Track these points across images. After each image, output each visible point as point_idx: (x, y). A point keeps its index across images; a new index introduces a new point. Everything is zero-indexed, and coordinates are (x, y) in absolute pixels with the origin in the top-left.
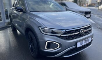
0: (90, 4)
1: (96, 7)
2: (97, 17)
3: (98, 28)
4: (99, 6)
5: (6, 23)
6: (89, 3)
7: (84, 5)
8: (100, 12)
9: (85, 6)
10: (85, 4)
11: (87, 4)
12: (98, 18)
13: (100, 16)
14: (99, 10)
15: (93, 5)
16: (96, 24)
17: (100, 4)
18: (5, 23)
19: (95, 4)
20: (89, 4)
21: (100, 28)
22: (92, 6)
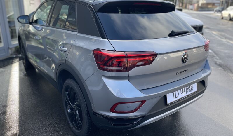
0: (203, 4)
1: (216, 11)
2: (217, 37)
3: (216, 63)
4: (223, 9)
5: (11, 49)
6: (201, 3)
7: (190, 7)
8: (223, 25)
9: (192, 9)
10: (191, 4)
11: (196, 5)
12: (220, 39)
13: (223, 34)
14: (222, 18)
15: (210, 6)
16: (214, 54)
17: (226, 5)
18: (9, 48)
19: (213, 4)
20: (200, 5)
21: (220, 65)
22: (208, 8)
